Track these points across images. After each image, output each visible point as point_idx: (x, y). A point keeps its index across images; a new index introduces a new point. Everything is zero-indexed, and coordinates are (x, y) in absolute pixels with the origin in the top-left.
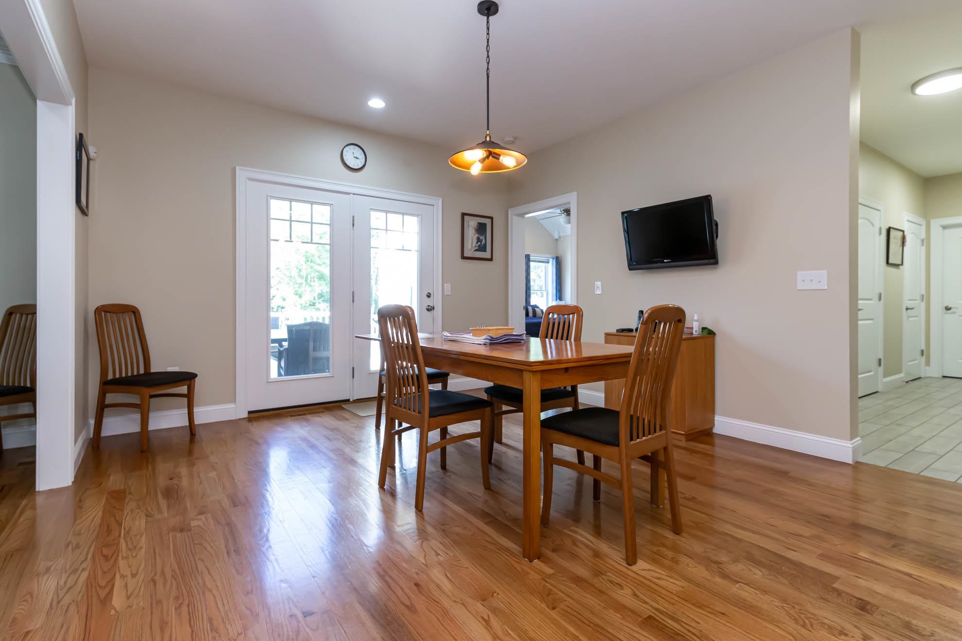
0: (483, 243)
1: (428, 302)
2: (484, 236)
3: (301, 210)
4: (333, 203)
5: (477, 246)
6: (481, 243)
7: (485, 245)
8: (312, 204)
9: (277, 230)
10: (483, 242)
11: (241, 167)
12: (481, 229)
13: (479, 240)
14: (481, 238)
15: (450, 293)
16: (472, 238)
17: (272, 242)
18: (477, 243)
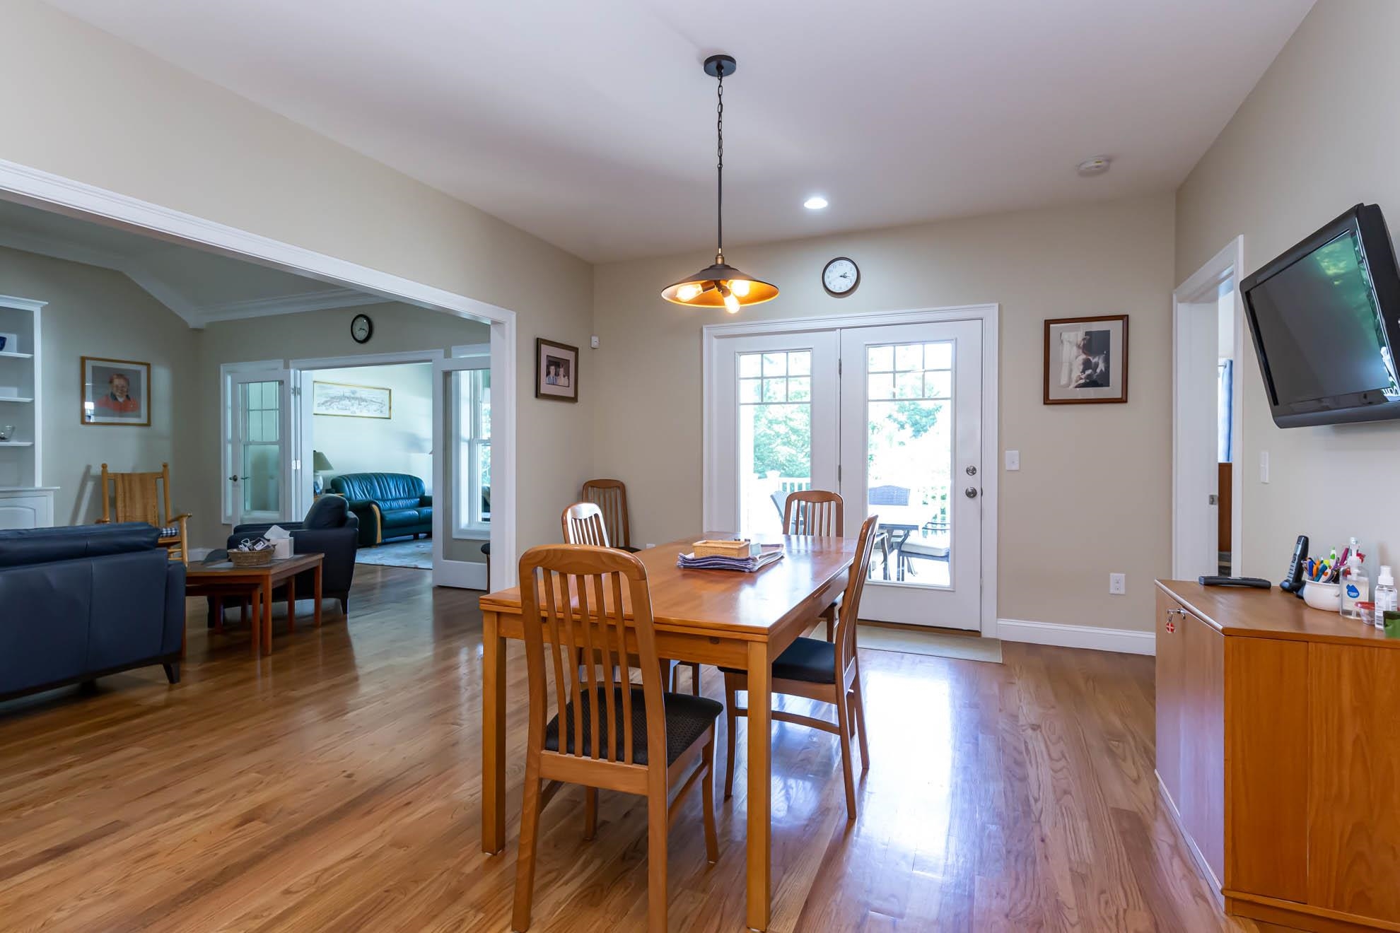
0: (1098, 371)
1: (972, 482)
2: (1102, 357)
3: (776, 363)
4: (813, 347)
5: (1083, 376)
6: (1095, 370)
7: (1106, 374)
8: (787, 353)
9: (747, 392)
10: (1101, 367)
11: (708, 326)
12: (1095, 345)
13: (1087, 365)
14: (1094, 360)
15: (1016, 467)
16: (1071, 364)
17: (742, 407)
18: (1083, 371)
